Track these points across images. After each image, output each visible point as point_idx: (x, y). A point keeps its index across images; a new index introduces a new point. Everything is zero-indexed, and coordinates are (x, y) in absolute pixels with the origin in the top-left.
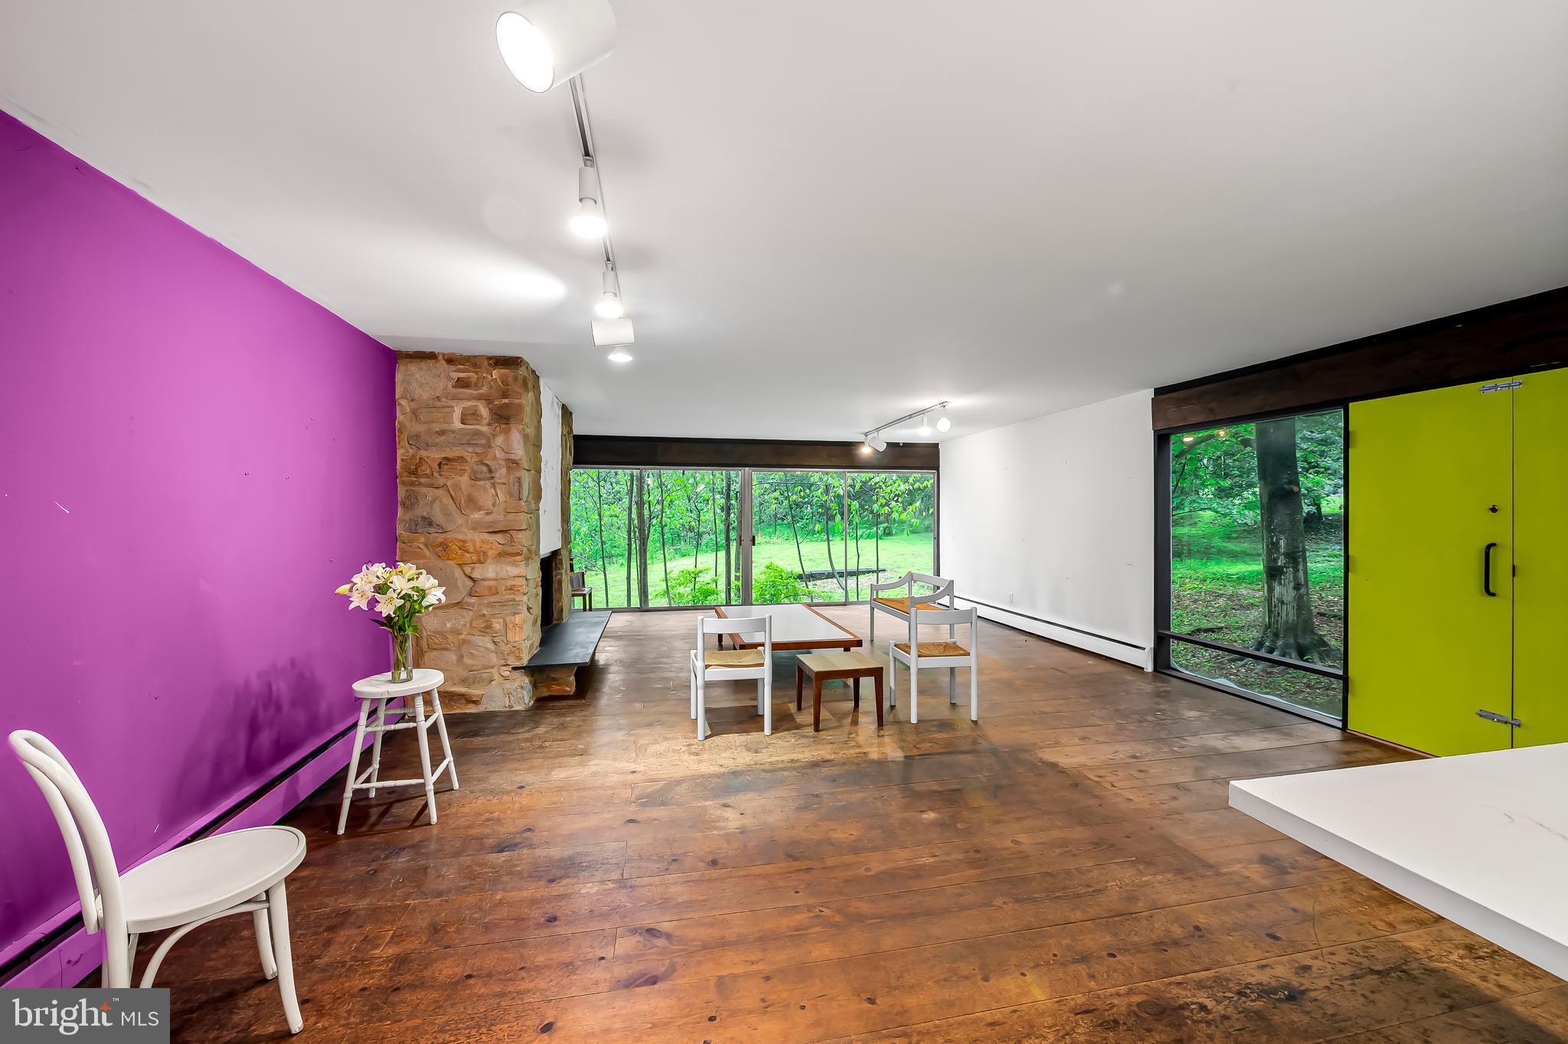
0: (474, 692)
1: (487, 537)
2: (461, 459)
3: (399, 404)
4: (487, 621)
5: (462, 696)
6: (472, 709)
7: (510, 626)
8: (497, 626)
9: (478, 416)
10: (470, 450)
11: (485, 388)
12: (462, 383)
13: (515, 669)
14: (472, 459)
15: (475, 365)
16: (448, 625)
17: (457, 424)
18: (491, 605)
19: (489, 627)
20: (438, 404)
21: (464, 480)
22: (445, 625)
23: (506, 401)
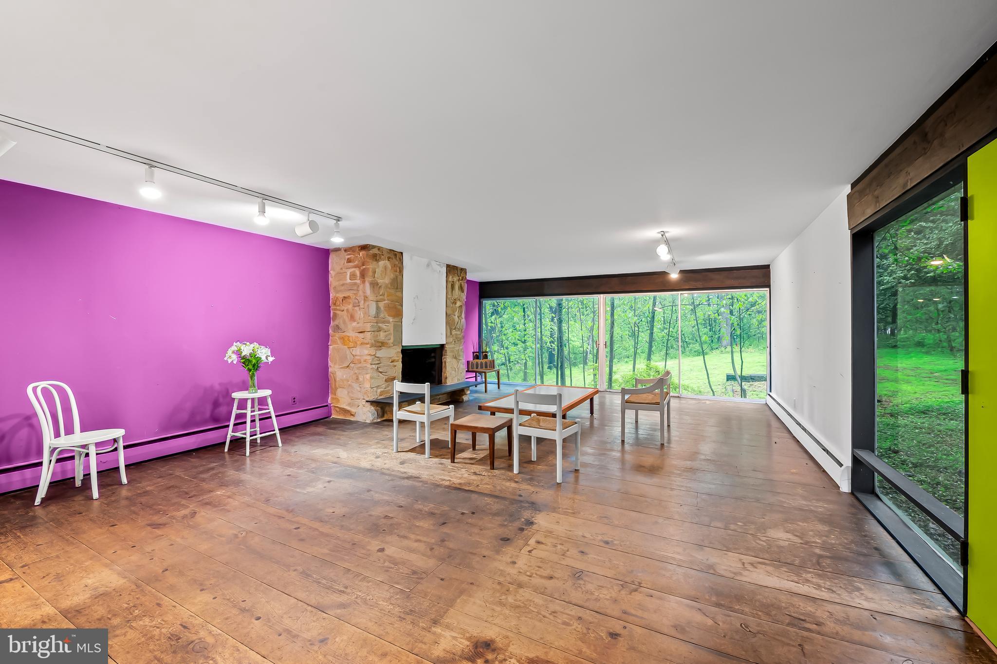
0: (353, 410)
1: (357, 334)
2: (348, 297)
3: (330, 273)
4: (357, 376)
5: (349, 411)
6: (352, 419)
7: (365, 379)
8: (361, 379)
9: (355, 275)
10: (352, 292)
11: (357, 262)
12: (349, 261)
13: (367, 401)
14: (353, 296)
15: (354, 251)
16: (344, 376)
17: (349, 281)
18: (358, 368)
19: (357, 379)
20: (342, 271)
21: (350, 307)
22: (343, 376)
23: (364, 267)
